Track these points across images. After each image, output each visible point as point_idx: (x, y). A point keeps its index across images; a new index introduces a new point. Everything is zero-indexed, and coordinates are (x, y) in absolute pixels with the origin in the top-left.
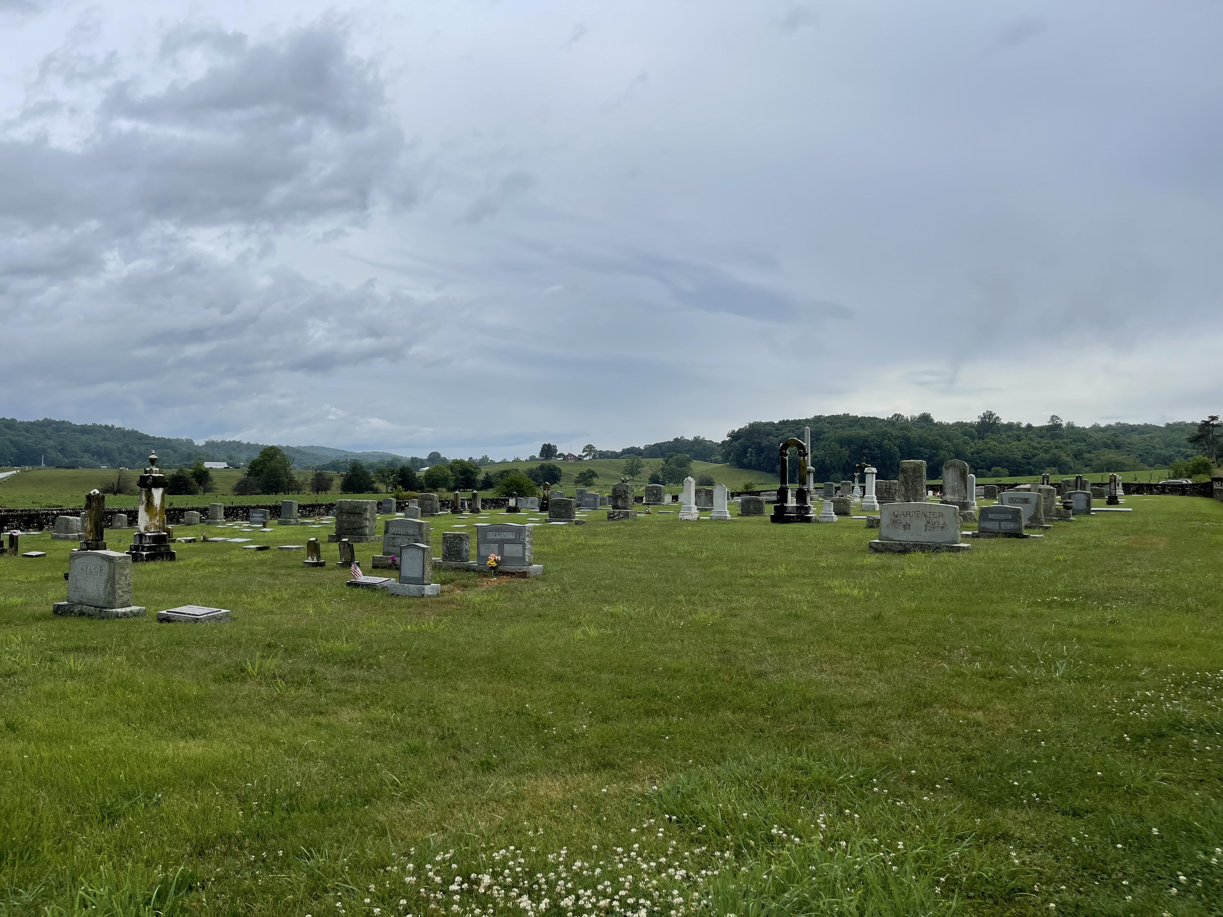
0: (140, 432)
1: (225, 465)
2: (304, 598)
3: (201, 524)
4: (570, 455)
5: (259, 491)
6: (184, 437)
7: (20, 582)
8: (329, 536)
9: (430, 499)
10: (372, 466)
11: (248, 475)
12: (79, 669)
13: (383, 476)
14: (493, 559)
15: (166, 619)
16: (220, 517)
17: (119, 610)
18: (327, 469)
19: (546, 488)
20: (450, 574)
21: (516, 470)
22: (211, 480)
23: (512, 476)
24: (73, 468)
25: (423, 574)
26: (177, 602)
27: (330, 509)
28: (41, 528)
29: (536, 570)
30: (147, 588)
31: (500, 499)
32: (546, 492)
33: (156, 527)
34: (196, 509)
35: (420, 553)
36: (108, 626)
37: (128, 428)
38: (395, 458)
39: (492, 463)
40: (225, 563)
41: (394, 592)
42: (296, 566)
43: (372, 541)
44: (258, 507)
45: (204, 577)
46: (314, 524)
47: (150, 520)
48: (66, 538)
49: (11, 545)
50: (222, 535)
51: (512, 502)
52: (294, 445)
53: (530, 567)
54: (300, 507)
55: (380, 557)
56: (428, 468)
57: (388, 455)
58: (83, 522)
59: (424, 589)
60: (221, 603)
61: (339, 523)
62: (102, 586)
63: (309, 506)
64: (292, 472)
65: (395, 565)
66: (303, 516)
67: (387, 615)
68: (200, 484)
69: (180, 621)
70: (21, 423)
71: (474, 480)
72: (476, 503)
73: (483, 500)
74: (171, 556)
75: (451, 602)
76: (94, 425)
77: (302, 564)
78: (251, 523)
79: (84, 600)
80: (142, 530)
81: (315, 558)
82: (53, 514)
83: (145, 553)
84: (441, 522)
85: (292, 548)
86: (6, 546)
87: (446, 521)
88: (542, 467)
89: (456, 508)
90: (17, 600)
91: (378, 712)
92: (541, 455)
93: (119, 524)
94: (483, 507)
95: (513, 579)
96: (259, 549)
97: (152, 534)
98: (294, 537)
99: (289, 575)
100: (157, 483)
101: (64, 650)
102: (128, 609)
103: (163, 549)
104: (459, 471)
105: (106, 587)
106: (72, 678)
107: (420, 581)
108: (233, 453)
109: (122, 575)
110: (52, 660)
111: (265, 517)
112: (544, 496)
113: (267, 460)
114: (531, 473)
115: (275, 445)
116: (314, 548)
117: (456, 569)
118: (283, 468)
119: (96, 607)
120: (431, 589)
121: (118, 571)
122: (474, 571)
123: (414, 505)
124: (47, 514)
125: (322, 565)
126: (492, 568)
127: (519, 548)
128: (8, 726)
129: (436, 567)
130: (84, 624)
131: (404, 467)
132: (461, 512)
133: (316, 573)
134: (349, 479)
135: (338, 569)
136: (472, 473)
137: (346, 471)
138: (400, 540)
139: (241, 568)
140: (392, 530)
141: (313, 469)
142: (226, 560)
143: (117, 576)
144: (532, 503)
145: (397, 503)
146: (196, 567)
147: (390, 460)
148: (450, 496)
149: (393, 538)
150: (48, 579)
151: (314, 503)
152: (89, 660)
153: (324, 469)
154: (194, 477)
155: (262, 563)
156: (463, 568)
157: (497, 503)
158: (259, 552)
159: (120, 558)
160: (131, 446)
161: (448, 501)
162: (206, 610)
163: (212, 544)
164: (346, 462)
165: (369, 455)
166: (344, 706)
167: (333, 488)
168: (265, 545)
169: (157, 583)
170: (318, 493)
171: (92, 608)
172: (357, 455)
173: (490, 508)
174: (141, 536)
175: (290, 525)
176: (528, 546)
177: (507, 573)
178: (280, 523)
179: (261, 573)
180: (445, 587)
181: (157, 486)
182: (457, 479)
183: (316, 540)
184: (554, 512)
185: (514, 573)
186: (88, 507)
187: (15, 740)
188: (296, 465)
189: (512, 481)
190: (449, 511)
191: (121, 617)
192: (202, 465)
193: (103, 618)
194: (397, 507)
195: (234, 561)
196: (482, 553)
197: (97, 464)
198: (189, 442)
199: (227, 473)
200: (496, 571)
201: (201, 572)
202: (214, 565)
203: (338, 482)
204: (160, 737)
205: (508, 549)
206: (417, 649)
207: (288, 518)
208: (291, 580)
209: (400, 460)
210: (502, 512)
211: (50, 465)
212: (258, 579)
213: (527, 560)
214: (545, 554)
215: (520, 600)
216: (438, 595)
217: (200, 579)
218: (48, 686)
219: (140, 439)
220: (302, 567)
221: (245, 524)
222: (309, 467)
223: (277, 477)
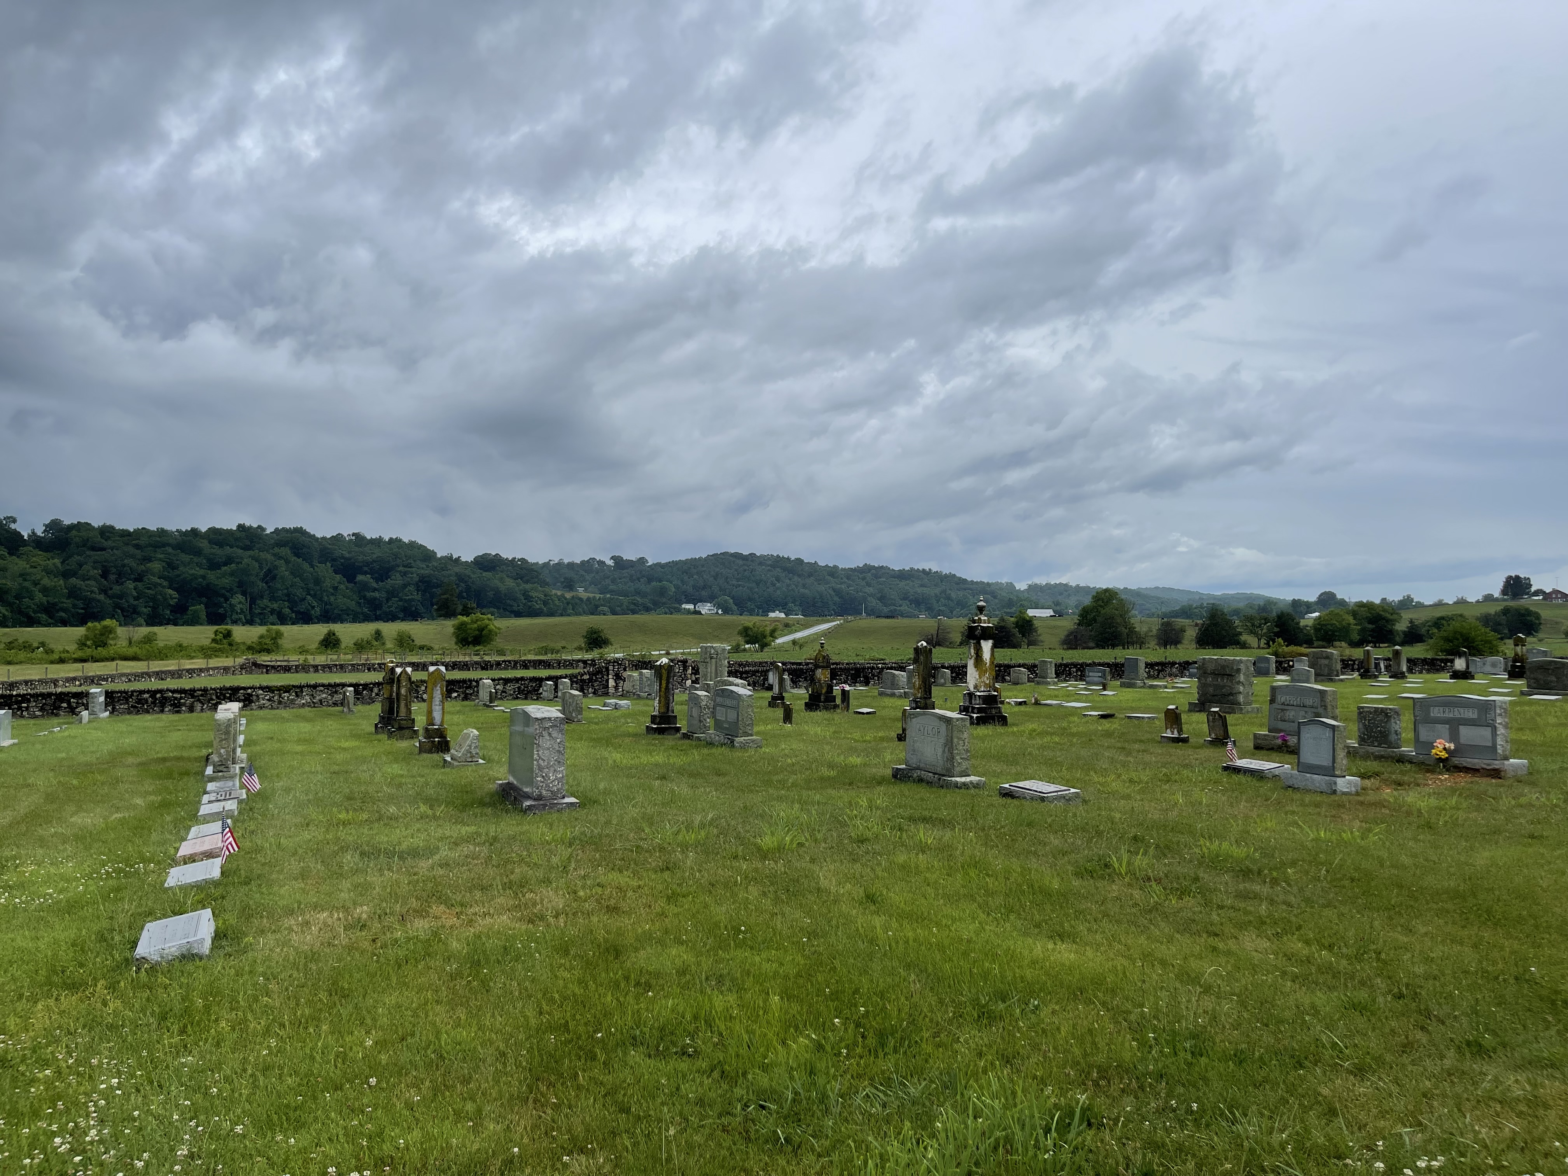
0: (958, 575)
1: (1049, 612)
2: (1168, 781)
3: (1029, 684)
4: (1556, 592)
5: (1092, 644)
6: (1004, 580)
7: (856, 741)
8: (1190, 704)
9: (1327, 657)
10: (1236, 612)
11: (1079, 624)
12: (929, 842)
13: (1253, 625)
14: (1441, 746)
15: (1008, 794)
16: (1050, 676)
17: (958, 779)
18: (1177, 617)
19: (1519, 642)
20: (1373, 765)
21: (1461, 616)
22: (1036, 632)
23: (1455, 625)
24: (892, 617)
25: (1334, 762)
26: (1017, 774)
27: (1185, 669)
28: (867, 683)
29: (1516, 767)
30: (983, 757)
31: (1437, 660)
32: (1519, 649)
33: (986, 685)
34: (1023, 666)
35: (1328, 733)
36: (949, 796)
37: (946, 571)
38: (1269, 601)
39: (1420, 605)
40: (1063, 732)
41: (1290, 783)
42: (1153, 741)
43: (1248, 712)
44: (1094, 664)
45: (1043, 747)
46: (1166, 687)
47: (980, 677)
48: (893, 695)
49: (843, 701)
50: (1056, 697)
51: (1460, 664)
52: (1133, 586)
53: (1506, 762)
54: (1147, 665)
55: (1265, 735)
56: (1317, 614)
57: (1259, 597)
58: (909, 678)
59: (1335, 783)
60: (1068, 781)
61: (1202, 687)
62: (940, 751)
63: (1157, 664)
64: (1132, 621)
65: (1287, 746)
66: (1150, 677)
67: (1286, 813)
68: (1023, 636)
69: (1025, 798)
70: (843, 570)
71: (1391, 632)
72: (1399, 664)
73: (1409, 661)
74: (1003, 720)
75: (1381, 804)
76: (912, 569)
77: (1159, 739)
78: (1088, 683)
79: (922, 765)
80: (972, 689)
81: (1176, 732)
82: (878, 668)
83: (975, 715)
84: (1347, 690)
85: (1143, 718)
86: (838, 701)
87: (1353, 689)
88: (1506, 611)
89: (1367, 671)
90: (855, 760)
91: (1297, 946)
92: (1504, 592)
93: (942, 681)
94: (1410, 670)
95: (1477, 779)
96: (1103, 717)
97: (982, 694)
98: (1143, 704)
99: (1144, 751)
100: (986, 634)
101: (911, 819)
102: (967, 779)
103: (994, 711)
104: (1367, 618)
105: (944, 751)
106: (923, 852)
107: (1330, 771)
108: (1059, 597)
109: (959, 739)
110: (900, 829)
111: (1104, 676)
112: (1516, 654)
113: (1101, 606)
114: (1486, 620)
115: (1110, 587)
116: (1173, 718)
117: (1379, 758)
118: (1121, 616)
119: (935, 774)
120: (1346, 783)
121: (955, 733)
122: (1411, 762)
123: (1302, 666)
124: (873, 668)
125: (1185, 740)
126: (1440, 760)
127: (1487, 732)
128: (868, 897)
129: (1351, 753)
130: (923, 792)
131: (1282, 613)
132: (1376, 677)
133: (1178, 751)
134: (1207, 629)
135: (1207, 747)
136: (1388, 621)
137: (1201, 619)
138: (1293, 713)
139: (1084, 739)
140: (1281, 699)
141: (1158, 616)
142: (1065, 729)
143: (955, 740)
144: (1494, 665)
145: (1276, 662)
146: (1032, 734)
147: (1262, 603)
148: (1358, 653)
149: (1283, 710)
150: (882, 739)
151: (1164, 660)
152: (937, 833)
153: (1173, 617)
154: (1016, 627)
155: (1108, 734)
156: (1393, 758)
157: (1432, 666)
158: (1103, 720)
159: (958, 719)
160: (949, 592)
161: (1354, 661)
162: (1052, 788)
163: (1045, 709)
164: (1201, 607)
165: (1233, 596)
166: (1246, 930)
167: (1185, 642)
168: (1108, 712)
169: (993, 751)
170: (1165, 647)
171: (931, 774)
172: (1214, 597)
173: (1421, 672)
174: (971, 695)
175: (1136, 688)
176: (1501, 730)
177: (1467, 770)
178: (1123, 685)
179: (1108, 747)
180: (1368, 783)
181: (986, 638)
182: (1363, 630)
183: (1177, 708)
184: (1537, 680)
185: (1477, 770)
186: (916, 661)
187: (877, 913)
188: (1137, 612)
189: (1455, 632)
190: (1356, 675)
191: (960, 788)
192: (1025, 613)
193: (942, 787)
194: (1276, 667)
195: (1074, 730)
196: (1423, 738)
197: (916, 612)
198: (1011, 585)
199: (1053, 623)
200: (1447, 765)
201: (1039, 741)
202: (1052, 734)
203: (1191, 633)
204: (1026, 934)
205: (1467, 734)
206: (1341, 866)
207: (1133, 679)
208: (1147, 758)
209: (1275, 604)
210: (1444, 678)
211: (870, 615)
212: (1107, 754)
213: (1499, 751)
214: (1526, 743)
215: (1496, 811)
216: (1357, 794)
217: (1038, 749)
218: (901, 858)
219: (957, 584)
220: (1160, 742)
221: (1081, 685)
222: (1153, 614)
223: (1113, 627)
